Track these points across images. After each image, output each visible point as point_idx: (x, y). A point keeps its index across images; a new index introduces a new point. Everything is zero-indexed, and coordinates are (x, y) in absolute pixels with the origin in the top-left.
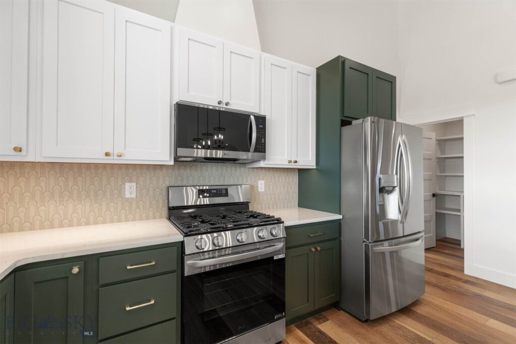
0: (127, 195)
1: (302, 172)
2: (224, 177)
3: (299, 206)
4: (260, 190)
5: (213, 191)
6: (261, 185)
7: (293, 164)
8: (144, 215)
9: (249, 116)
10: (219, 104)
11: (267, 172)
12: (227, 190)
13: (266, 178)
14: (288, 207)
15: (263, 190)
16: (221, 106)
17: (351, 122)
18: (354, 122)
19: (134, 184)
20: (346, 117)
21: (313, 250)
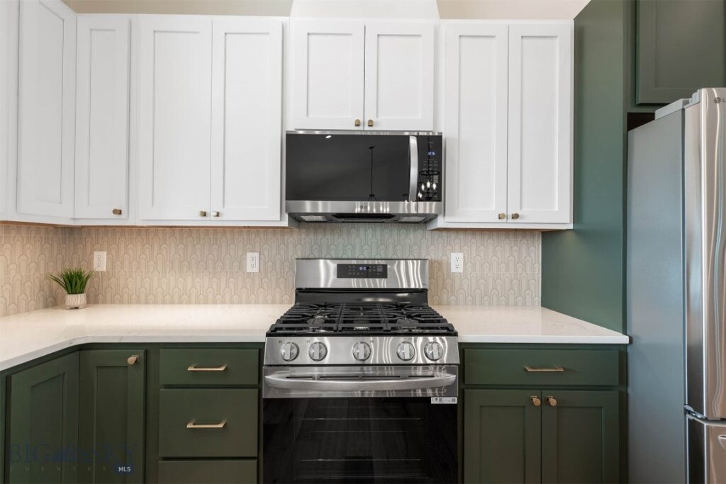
0: (249, 269)
1: (549, 236)
2: (386, 247)
3: (543, 305)
4: (453, 270)
5: (361, 269)
6: (457, 261)
7: (510, 220)
8: (269, 297)
9: (408, 137)
10: (358, 125)
11: (470, 237)
12: (385, 267)
13: (465, 247)
14: (516, 304)
15: (461, 270)
16: (361, 128)
17: (654, 114)
18: (660, 113)
19: (257, 255)
20: (642, 105)
21: (537, 401)
